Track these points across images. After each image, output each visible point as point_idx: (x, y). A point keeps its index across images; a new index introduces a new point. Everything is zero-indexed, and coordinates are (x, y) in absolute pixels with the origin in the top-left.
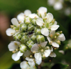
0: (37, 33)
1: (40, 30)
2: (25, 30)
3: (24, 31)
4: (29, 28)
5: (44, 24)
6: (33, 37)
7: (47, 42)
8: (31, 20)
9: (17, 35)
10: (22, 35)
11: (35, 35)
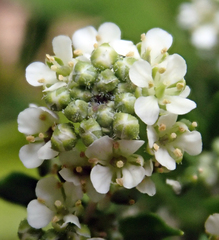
0: (120, 103)
1: (133, 98)
2: (88, 84)
3: (82, 87)
4: (103, 81)
5: (150, 86)
6: (106, 112)
7: (142, 142)
8: (116, 58)
9: (59, 91)
10: (73, 97)
11: (115, 109)
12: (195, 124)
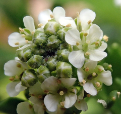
0: (60, 56)
1: (68, 52)
2: (41, 45)
3: (38, 47)
4: (50, 43)
5: (77, 44)
6: (52, 61)
10: (33, 53)
12: (110, 66)
